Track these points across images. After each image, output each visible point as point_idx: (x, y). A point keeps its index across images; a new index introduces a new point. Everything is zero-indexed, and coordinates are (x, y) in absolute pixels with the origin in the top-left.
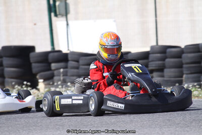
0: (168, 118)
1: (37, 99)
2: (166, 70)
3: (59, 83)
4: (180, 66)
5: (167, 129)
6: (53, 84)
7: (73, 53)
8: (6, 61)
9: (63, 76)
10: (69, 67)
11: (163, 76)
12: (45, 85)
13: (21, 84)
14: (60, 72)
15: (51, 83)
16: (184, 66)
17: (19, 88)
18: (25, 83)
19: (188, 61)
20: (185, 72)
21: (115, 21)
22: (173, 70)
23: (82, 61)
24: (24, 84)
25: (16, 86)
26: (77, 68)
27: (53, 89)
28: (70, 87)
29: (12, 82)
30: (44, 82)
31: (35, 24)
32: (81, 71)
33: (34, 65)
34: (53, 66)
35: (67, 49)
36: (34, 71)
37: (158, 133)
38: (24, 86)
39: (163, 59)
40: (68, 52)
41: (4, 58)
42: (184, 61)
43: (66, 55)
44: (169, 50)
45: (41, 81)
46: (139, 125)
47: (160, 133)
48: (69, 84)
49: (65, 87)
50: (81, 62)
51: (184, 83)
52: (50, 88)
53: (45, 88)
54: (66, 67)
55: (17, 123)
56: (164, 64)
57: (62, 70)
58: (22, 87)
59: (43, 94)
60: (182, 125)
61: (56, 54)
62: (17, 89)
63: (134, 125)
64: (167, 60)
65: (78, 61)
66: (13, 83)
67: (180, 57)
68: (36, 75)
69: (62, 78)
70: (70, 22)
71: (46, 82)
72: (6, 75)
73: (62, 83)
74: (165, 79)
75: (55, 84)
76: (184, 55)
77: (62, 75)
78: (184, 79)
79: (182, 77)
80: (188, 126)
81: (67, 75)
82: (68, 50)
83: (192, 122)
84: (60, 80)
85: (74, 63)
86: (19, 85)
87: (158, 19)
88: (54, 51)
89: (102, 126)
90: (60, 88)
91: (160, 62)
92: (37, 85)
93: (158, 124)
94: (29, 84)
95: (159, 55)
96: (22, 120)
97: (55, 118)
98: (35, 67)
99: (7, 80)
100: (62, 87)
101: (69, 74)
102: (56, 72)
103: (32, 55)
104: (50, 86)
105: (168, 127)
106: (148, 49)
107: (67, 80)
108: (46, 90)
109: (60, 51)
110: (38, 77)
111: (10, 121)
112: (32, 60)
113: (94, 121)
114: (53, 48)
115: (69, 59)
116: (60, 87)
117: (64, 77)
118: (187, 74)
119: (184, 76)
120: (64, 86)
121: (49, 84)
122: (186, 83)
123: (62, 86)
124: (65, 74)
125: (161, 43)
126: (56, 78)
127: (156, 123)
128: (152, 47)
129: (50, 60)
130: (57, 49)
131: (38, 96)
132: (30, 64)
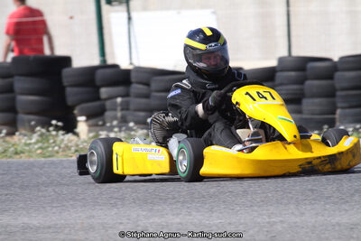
0: (310, 187)
1: (76, 151)
2: (306, 102)
3: (115, 123)
4: (330, 94)
5: (309, 207)
6: (104, 124)
7: (139, 70)
8: (20, 83)
9: (122, 110)
10: (132, 94)
11: (300, 112)
12: (90, 126)
13: (47, 125)
14: (116, 102)
15: (100, 123)
16: (339, 93)
17: (44, 131)
18: (54, 122)
19: (345, 85)
20: (339, 105)
21: (214, 13)
22: (317, 100)
23: (156, 83)
24: (51, 125)
25: (38, 128)
26: (147, 96)
27: (103, 134)
28: (134, 130)
29: (30, 121)
30: (87, 121)
31: (71, 18)
32: (153, 102)
33: (69, 90)
34: (104, 92)
35: (128, 62)
36: (70, 100)
37: (292, 213)
38: (51, 129)
39: (301, 81)
40: (130, 67)
41: (17, 78)
42: (338, 85)
43: (127, 72)
44: (311, 65)
45: (81, 119)
46: (258, 200)
47: (296, 213)
48: (131, 124)
49: (125, 131)
50: (154, 85)
51: (338, 124)
52: (97, 132)
53: (90, 131)
54: (126, 95)
55: (40, 194)
56: (302, 90)
57: (119, 100)
58: (48, 131)
59: (85, 142)
60: (336, 200)
61: (108, 71)
62: (39, 133)
63: (249, 199)
64: (308, 83)
65: (147, 84)
66: (33, 123)
67: (330, 77)
68: (72, 108)
69: (119, 114)
70: (134, 15)
71: (91, 122)
72: (19, 108)
73: (120, 122)
74: (304, 116)
75: (108, 125)
76: (338, 75)
77: (119, 108)
78: (337, 116)
79: (334, 113)
80: (347, 202)
81: (128, 109)
82: (131, 64)
83: (352, 195)
84: (115, 118)
85: (141, 86)
86: (43, 127)
87: (291, 9)
88: (104, 66)
89: (193, 201)
90: (116, 132)
91: (295, 87)
92: (75, 127)
93: (292, 198)
94: (60, 124)
95: (293, 74)
96: (50, 189)
97: (108, 185)
98: (72, 94)
99: (21, 116)
100: (120, 131)
101: (132, 107)
102: (108, 104)
103: (65, 71)
104: (98, 128)
105: (311, 204)
106: (273, 63)
107: (129, 118)
108: (91, 135)
109: (115, 66)
110: (76, 112)
111: (28, 191)
112: (65, 81)
113: (179, 192)
114: (104, 61)
115: (133, 79)
116: (116, 129)
117: (124, 112)
118: (342, 108)
119: (338, 111)
120: (124, 128)
121: (97, 125)
122: (342, 123)
123: (120, 127)
124: (125, 107)
125: (297, 52)
126: (108, 114)
127: (290, 195)
128: (281, 60)
129: (98, 82)
130: (110, 61)
131: (77, 146)
132: (63, 89)
